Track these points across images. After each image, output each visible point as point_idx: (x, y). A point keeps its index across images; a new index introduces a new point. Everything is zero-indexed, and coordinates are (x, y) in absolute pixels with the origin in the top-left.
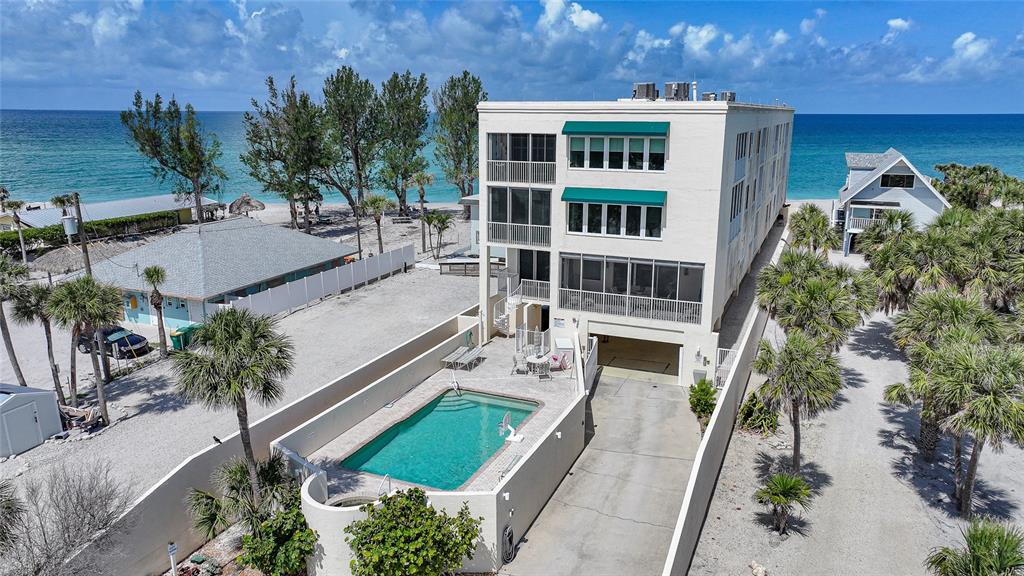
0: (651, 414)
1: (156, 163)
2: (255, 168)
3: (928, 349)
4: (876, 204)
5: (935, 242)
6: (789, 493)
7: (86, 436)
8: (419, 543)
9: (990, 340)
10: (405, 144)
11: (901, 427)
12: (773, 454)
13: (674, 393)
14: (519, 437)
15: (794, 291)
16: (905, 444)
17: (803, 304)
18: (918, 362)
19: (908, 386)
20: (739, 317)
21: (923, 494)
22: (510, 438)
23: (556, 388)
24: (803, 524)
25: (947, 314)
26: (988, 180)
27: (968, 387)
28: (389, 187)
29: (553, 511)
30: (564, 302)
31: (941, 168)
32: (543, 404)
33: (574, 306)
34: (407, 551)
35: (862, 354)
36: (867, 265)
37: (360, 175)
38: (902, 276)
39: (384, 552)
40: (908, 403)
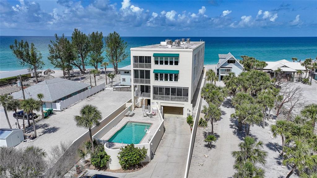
0: (178, 125)
1: (22, 60)
2: (52, 61)
3: (239, 105)
4: (226, 68)
5: (240, 80)
6: (212, 139)
7: (32, 140)
8: (135, 155)
9: (251, 103)
10: (97, 53)
11: (234, 123)
12: (207, 132)
13: (183, 119)
14: (149, 132)
15: (209, 93)
16: (235, 127)
17: (212, 96)
18: (237, 108)
19: (235, 114)
20: (195, 99)
21: (239, 138)
22: (147, 132)
23: (155, 120)
24: (214, 146)
25: (243, 97)
26: (252, 61)
27: (247, 113)
28: (92, 65)
29: (160, 148)
30: (154, 98)
31: (242, 57)
32: (153, 124)
33: (157, 99)
34: (133, 157)
35: (225, 107)
36: (225, 85)
37: (83, 62)
38: (233, 88)
39: (128, 158)
40: (235, 118)
